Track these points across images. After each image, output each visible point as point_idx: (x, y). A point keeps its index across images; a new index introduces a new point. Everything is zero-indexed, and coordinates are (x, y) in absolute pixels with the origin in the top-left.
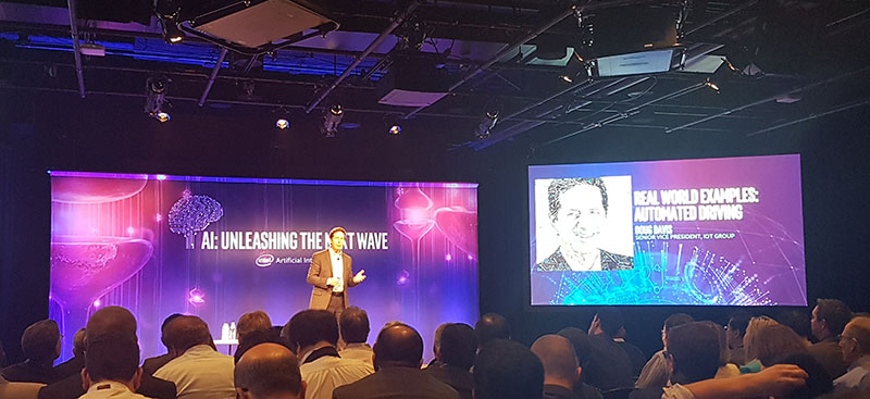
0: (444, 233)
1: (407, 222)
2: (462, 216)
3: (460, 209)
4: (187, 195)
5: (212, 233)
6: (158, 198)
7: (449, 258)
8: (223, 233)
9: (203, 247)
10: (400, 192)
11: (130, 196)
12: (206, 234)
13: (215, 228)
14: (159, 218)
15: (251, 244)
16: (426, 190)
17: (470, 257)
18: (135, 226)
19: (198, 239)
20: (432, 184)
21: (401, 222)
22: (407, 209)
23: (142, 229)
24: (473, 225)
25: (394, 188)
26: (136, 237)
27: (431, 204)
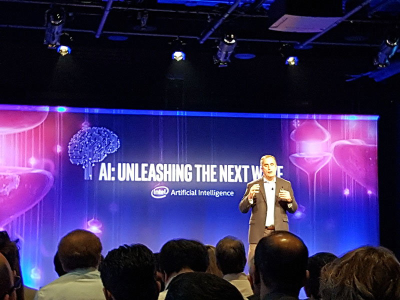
0: (343, 167)
1: (303, 155)
2: (362, 149)
3: (359, 142)
4: (85, 127)
5: (109, 165)
6: (58, 130)
7: (347, 192)
8: (119, 165)
10: (296, 124)
11: (32, 127)
12: (103, 165)
13: (112, 159)
14: (59, 149)
15: (147, 176)
16: (324, 122)
17: (370, 192)
18: (36, 156)
19: (96, 170)
20: (330, 117)
21: (297, 155)
22: (304, 142)
23: (43, 160)
24: (373, 159)
25: (291, 120)
26: (37, 167)
27: (328, 136)
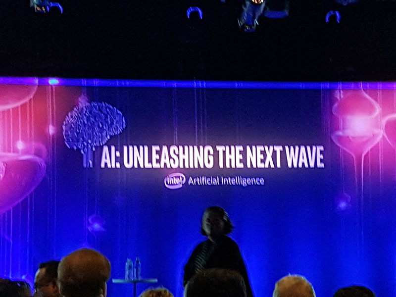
1: (348, 132)
4: (83, 102)
5: (113, 148)
6: (50, 106)
8: (125, 148)
9: (103, 165)
10: (340, 95)
11: (18, 104)
12: (106, 149)
13: (118, 142)
14: (51, 130)
15: (158, 161)
16: (372, 92)
19: (97, 155)
21: (340, 133)
23: (33, 144)
25: (331, 91)
27: (378, 110)
